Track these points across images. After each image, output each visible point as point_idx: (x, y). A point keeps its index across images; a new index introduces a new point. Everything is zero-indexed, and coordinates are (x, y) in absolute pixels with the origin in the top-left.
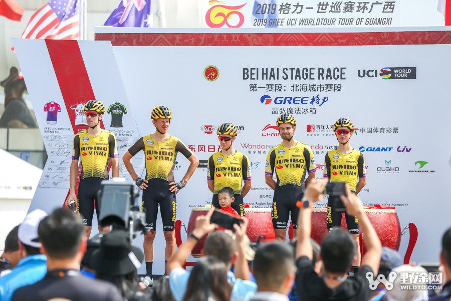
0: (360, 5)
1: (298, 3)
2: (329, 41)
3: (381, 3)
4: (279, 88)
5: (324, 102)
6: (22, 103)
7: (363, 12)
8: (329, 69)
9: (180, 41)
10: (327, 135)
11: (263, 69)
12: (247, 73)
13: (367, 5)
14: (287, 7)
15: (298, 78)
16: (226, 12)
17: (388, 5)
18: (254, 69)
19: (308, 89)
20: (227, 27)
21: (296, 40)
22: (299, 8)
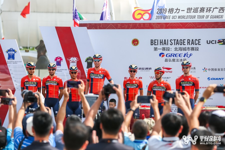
0: (207, 9)
1: (177, 8)
2: (192, 26)
3: (218, 8)
4: (168, 49)
5: (190, 56)
6: (45, 57)
7: (209, 12)
8: (193, 40)
9: (120, 27)
10: (192, 72)
11: (160, 40)
12: (153, 42)
13: (211, 9)
14: (172, 10)
15: (177, 44)
16: (142, 12)
17: (221, 9)
18: (156, 40)
19: (182, 50)
20: (143, 20)
21: (176, 26)
22: (178, 11)
